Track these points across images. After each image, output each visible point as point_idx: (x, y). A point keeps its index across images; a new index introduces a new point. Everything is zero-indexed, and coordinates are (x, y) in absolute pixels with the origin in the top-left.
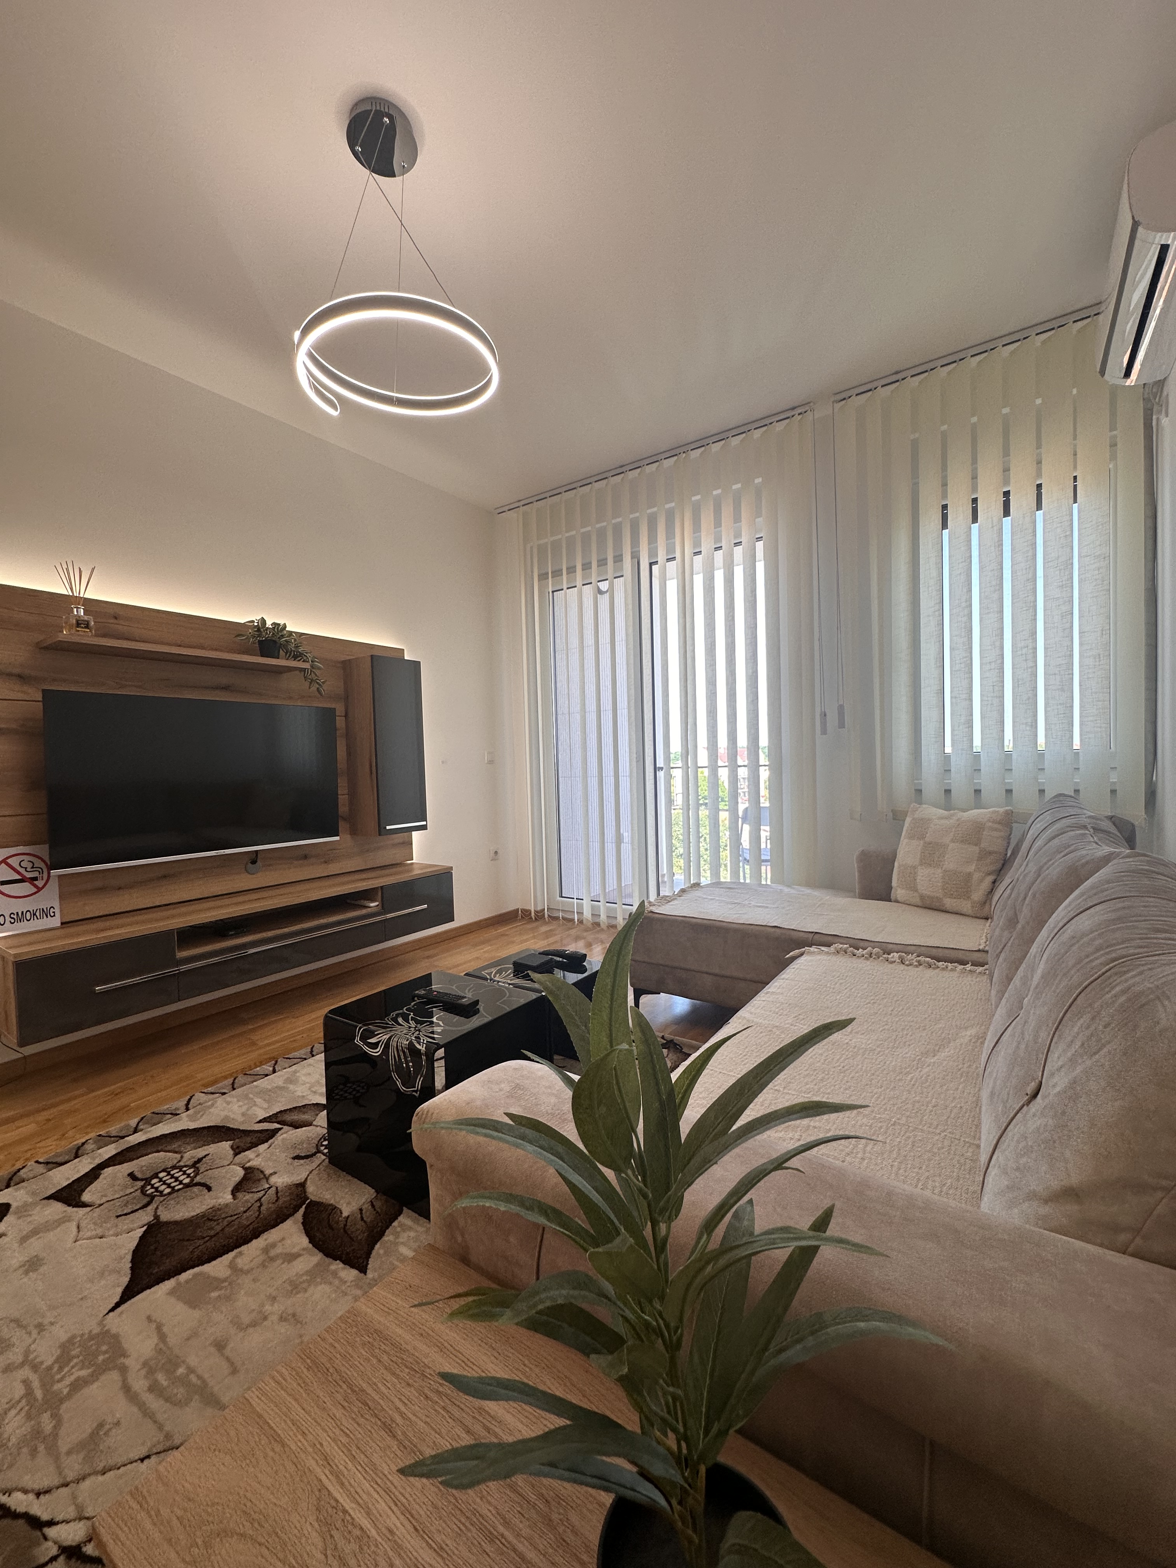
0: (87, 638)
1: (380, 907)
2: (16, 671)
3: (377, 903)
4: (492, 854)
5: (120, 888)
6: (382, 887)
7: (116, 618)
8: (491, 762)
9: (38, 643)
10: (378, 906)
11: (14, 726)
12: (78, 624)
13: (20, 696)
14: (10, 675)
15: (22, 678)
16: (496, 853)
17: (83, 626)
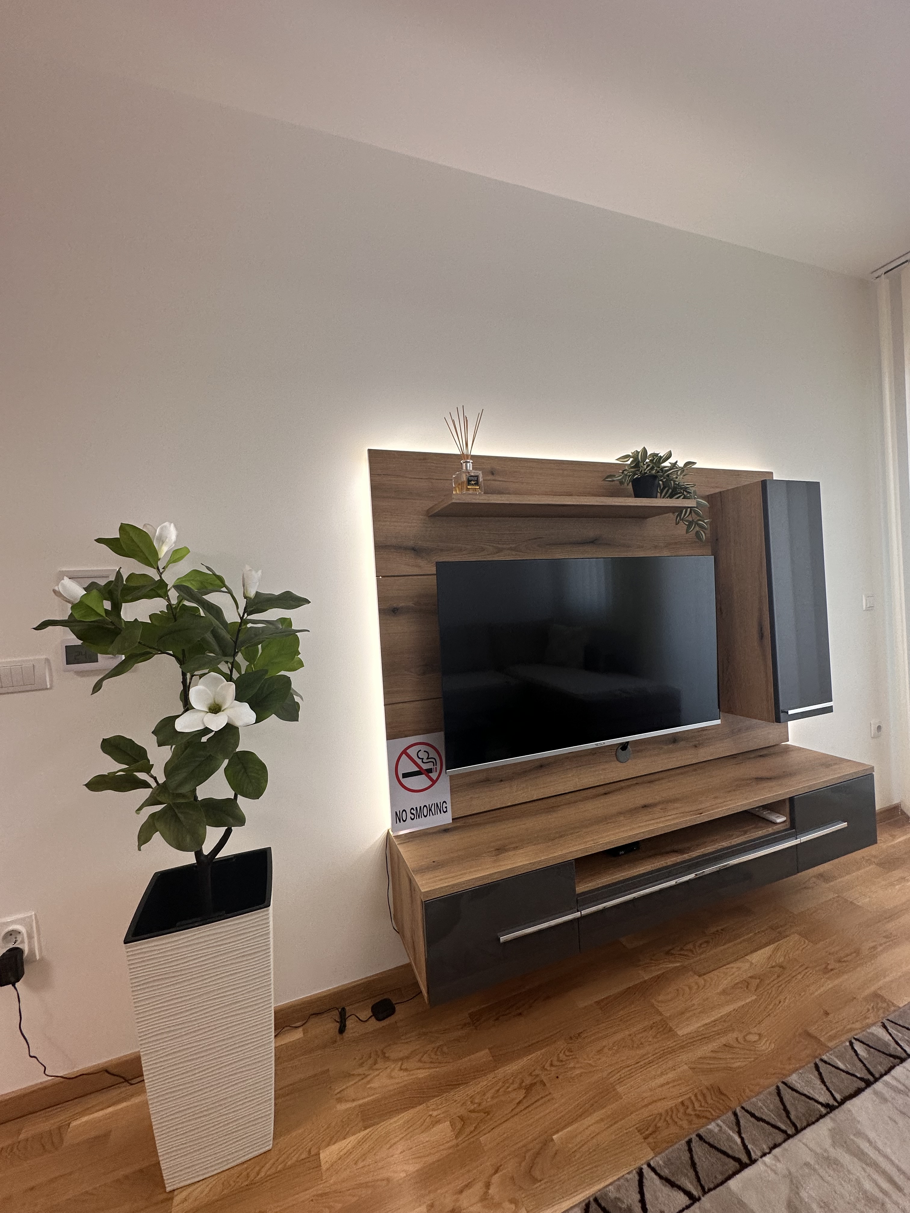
0: (478, 497)
1: (788, 825)
2: (411, 544)
3: (784, 819)
4: (874, 728)
5: (501, 781)
6: (791, 799)
7: (493, 474)
8: (870, 608)
9: (428, 511)
10: (784, 822)
11: (411, 604)
12: (469, 482)
13: (416, 571)
14: (406, 548)
15: (417, 551)
16: (879, 728)
17: (473, 482)
